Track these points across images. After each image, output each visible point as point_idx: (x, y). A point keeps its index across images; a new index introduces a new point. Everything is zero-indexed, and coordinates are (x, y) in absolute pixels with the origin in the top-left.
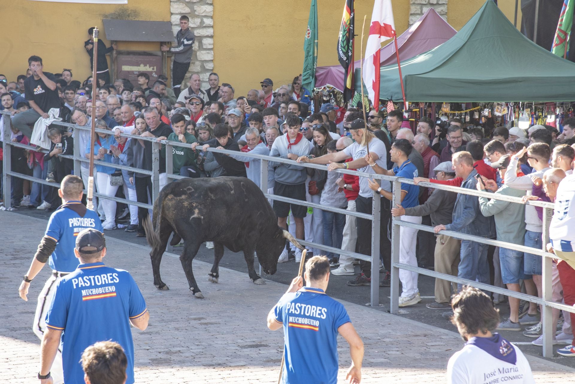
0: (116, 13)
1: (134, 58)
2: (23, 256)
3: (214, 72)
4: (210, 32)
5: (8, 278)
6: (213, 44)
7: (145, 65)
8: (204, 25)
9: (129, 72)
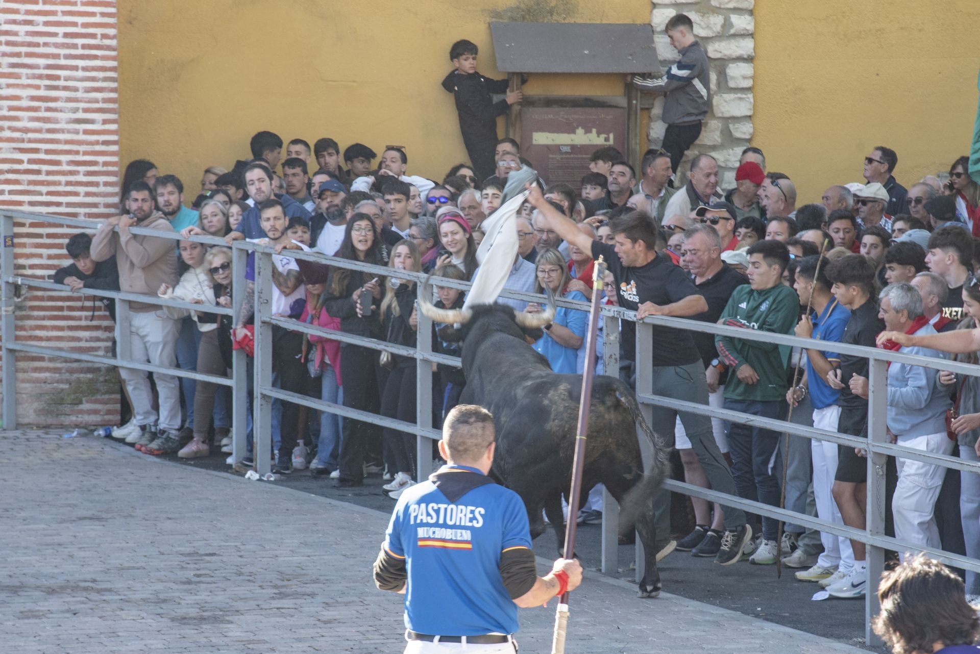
0: (522, 6)
1: (562, 114)
2: (299, 590)
3: (755, 144)
4: (745, 47)
5: (265, 642)
6: (753, 78)
7: (588, 131)
8: (732, 31)
9: (548, 147)
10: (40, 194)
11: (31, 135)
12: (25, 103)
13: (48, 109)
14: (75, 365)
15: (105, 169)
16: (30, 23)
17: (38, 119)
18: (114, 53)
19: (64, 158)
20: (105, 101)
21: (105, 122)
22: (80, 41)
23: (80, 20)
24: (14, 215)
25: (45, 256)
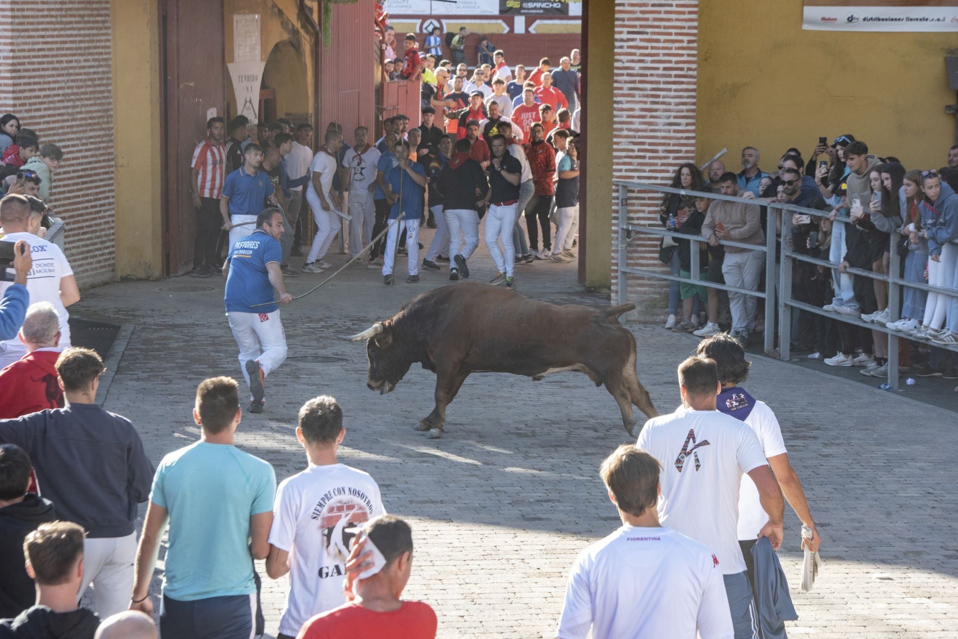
10: (644, 171)
11: (640, 134)
12: (637, 113)
13: (652, 117)
14: (664, 282)
15: (686, 155)
16: (642, 61)
17: (645, 123)
18: (694, 80)
19: (660, 148)
20: (688, 111)
21: (687, 124)
22: (673, 73)
23: (674, 59)
24: (628, 185)
25: (646, 212)
